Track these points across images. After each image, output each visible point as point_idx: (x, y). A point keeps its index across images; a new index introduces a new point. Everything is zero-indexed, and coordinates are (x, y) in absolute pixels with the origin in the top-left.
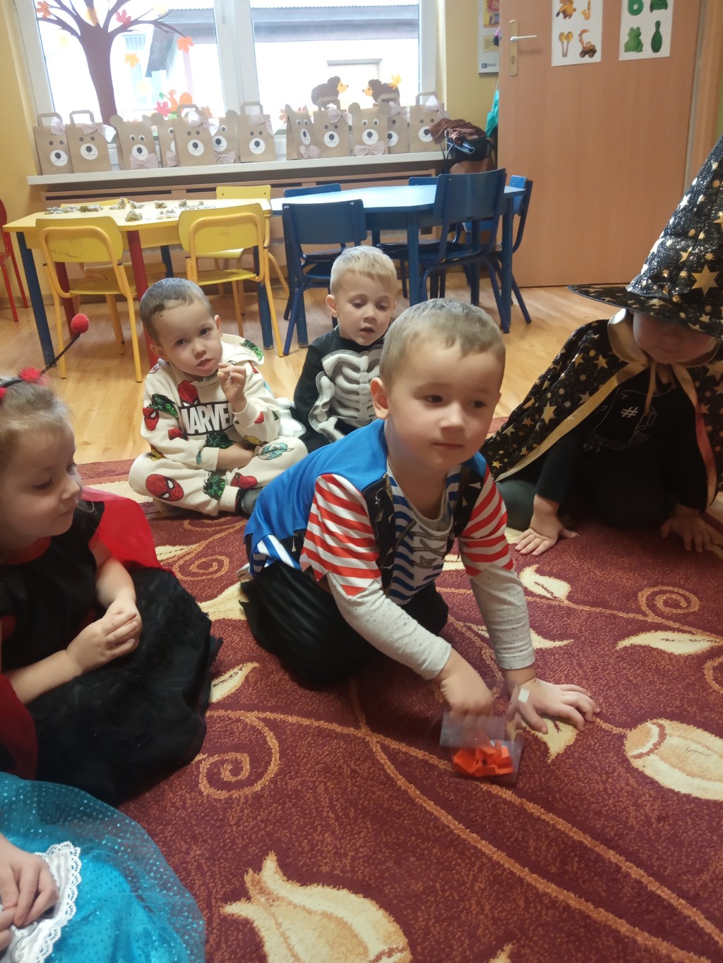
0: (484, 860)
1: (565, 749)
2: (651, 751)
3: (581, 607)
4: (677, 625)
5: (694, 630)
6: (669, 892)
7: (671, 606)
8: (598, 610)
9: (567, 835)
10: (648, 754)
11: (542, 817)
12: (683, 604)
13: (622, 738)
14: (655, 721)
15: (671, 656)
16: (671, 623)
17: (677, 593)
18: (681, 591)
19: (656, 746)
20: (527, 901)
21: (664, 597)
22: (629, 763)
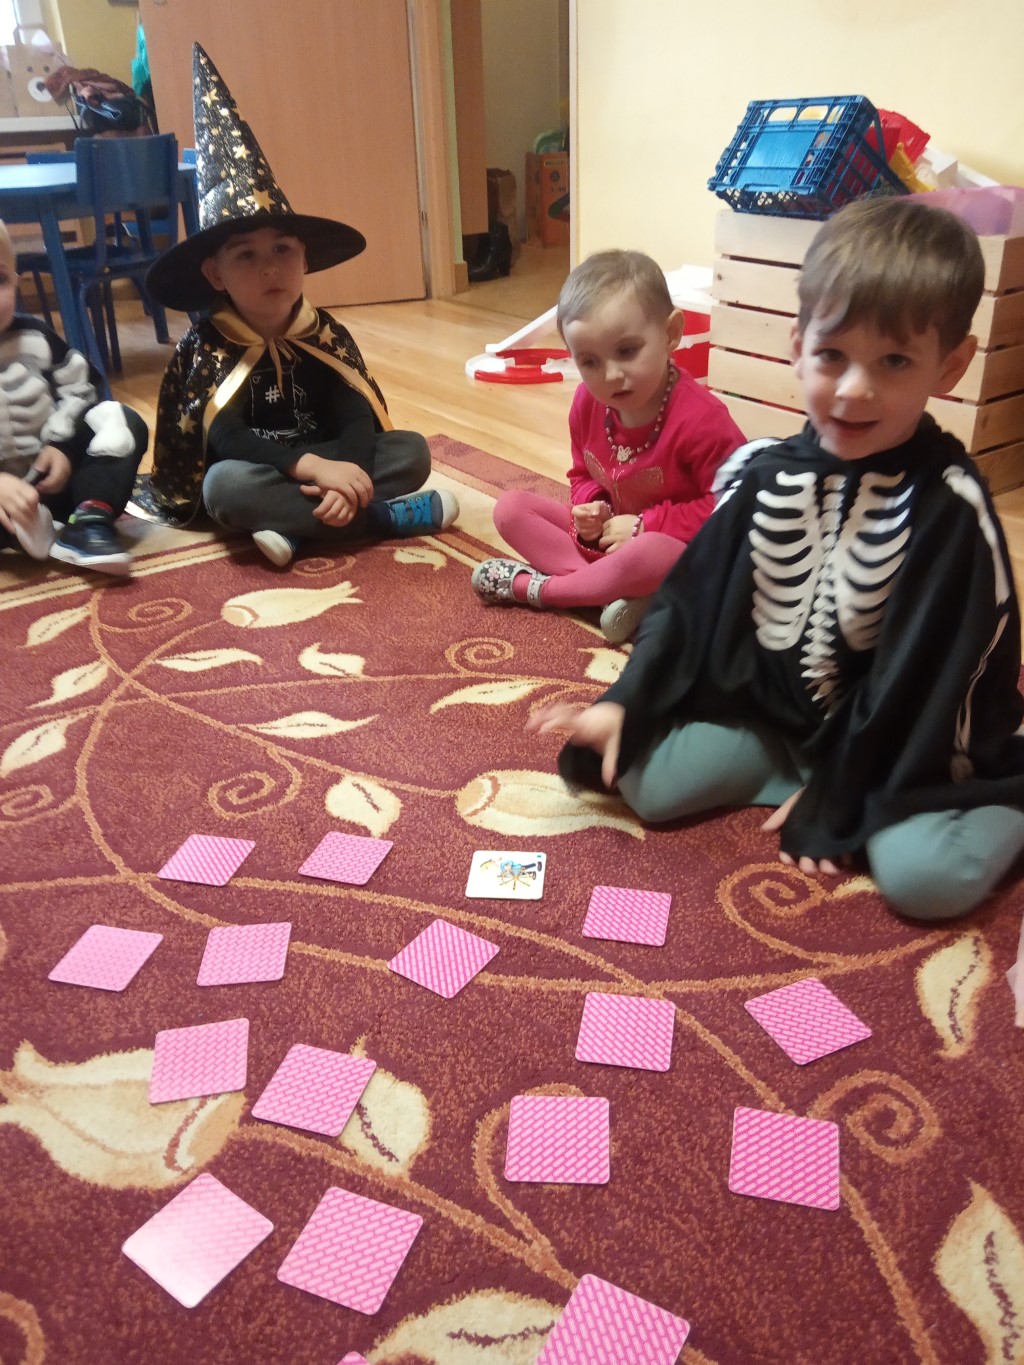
0: (316, 964)
1: (390, 829)
2: (487, 805)
3: (381, 679)
4: (493, 676)
5: (512, 677)
6: (528, 931)
7: (484, 658)
8: (402, 677)
9: (408, 911)
10: (483, 808)
11: (376, 901)
12: (497, 652)
13: (451, 800)
14: (485, 774)
15: (492, 708)
16: (486, 675)
17: (488, 644)
18: (492, 640)
19: (491, 799)
20: (374, 988)
21: (475, 650)
22: (465, 822)
